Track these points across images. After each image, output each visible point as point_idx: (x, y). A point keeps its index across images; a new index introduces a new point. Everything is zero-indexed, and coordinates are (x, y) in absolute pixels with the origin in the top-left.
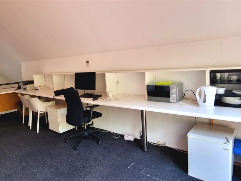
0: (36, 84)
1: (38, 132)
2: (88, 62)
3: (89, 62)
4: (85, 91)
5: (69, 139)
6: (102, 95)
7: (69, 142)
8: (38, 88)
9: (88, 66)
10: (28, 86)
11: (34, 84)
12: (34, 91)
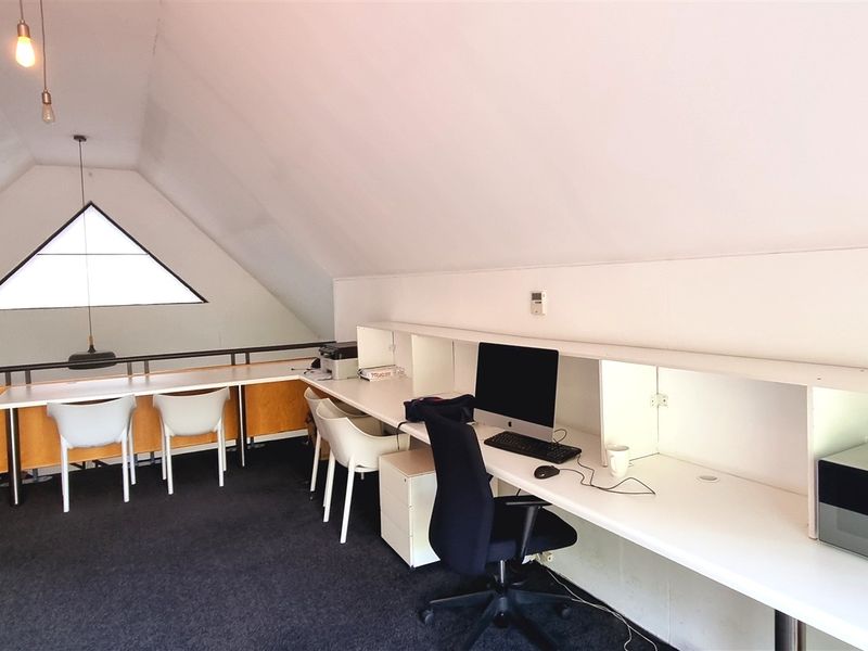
0: (364, 358)
1: (343, 540)
2: (537, 297)
3: (544, 299)
4: (510, 424)
5: (436, 609)
6: (580, 451)
7: (433, 622)
8: (369, 375)
9: (537, 313)
10: (339, 365)
11: (356, 357)
12: (355, 381)
